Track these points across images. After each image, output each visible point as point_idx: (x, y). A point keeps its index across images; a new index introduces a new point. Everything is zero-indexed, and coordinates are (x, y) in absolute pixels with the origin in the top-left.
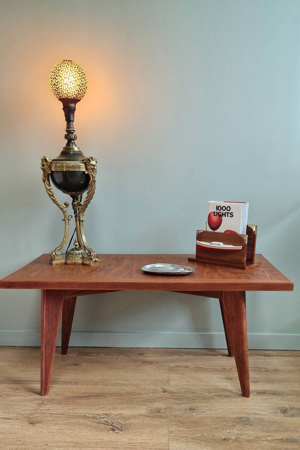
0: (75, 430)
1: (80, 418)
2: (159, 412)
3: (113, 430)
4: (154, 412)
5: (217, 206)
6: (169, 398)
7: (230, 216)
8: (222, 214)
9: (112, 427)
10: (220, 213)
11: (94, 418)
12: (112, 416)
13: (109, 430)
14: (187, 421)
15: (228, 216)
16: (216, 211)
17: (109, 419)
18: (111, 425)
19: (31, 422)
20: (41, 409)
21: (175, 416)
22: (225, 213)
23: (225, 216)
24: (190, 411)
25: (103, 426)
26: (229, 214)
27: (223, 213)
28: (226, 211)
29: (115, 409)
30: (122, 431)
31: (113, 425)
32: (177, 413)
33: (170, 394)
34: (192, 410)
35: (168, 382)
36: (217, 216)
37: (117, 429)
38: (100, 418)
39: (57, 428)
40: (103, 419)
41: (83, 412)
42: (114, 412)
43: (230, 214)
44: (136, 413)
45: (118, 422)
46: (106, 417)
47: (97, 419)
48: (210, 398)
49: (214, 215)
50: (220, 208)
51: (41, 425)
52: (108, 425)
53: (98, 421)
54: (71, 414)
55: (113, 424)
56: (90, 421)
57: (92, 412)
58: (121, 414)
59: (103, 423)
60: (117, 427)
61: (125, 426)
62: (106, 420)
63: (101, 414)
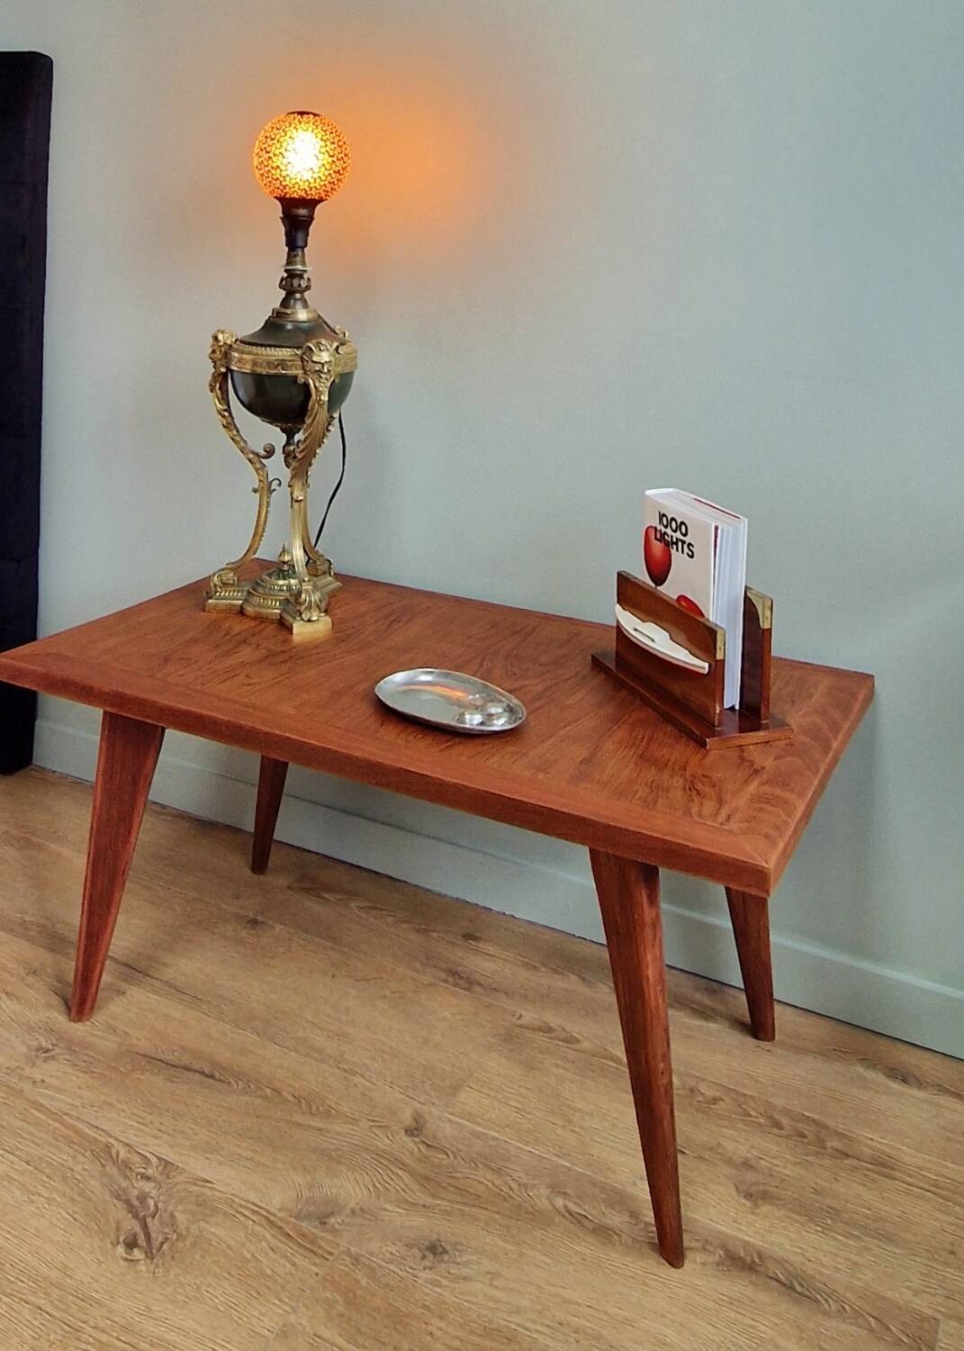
0: (34, 1198)
1: (88, 1153)
3: (131, 1244)
4: (309, 1217)
6: (404, 1166)
9: (139, 1231)
12: (179, 1179)
13: (121, 1239)
14: (377, 1301)
17: (159, 1189)
18: (142, 1219)
20: (28, 1072)
21: (356, 1260)
24: (424, 1257)
25: (118, 1212)
29: (210, 1149)
30: (153, 1258)
31: (149, 1220)
32: (374, 1246)
33: (423, 1148)
34: (435, 1254)
35: (456, 1088)
37: (144, 1245)
38: (138, 1174)
40: (142, 1184)
41: (117, 1130)
42: (197, 1165)
44: (252, 1196)
45: (172, 1216)
46: (160, 1178)
47: (125, 1176)
48: (536, 1218)
52: (136, 1216)
53: (124, 1184)
54: (80, 1125)
55: (153, 1218)
56: (106, 1175)
57: (140, 1140)
58: (208, 1182)
59: (128, 1202)
60: (153, 1235)
61: (177, 1240)
62: (147, 1190)
63: (154, 1160)
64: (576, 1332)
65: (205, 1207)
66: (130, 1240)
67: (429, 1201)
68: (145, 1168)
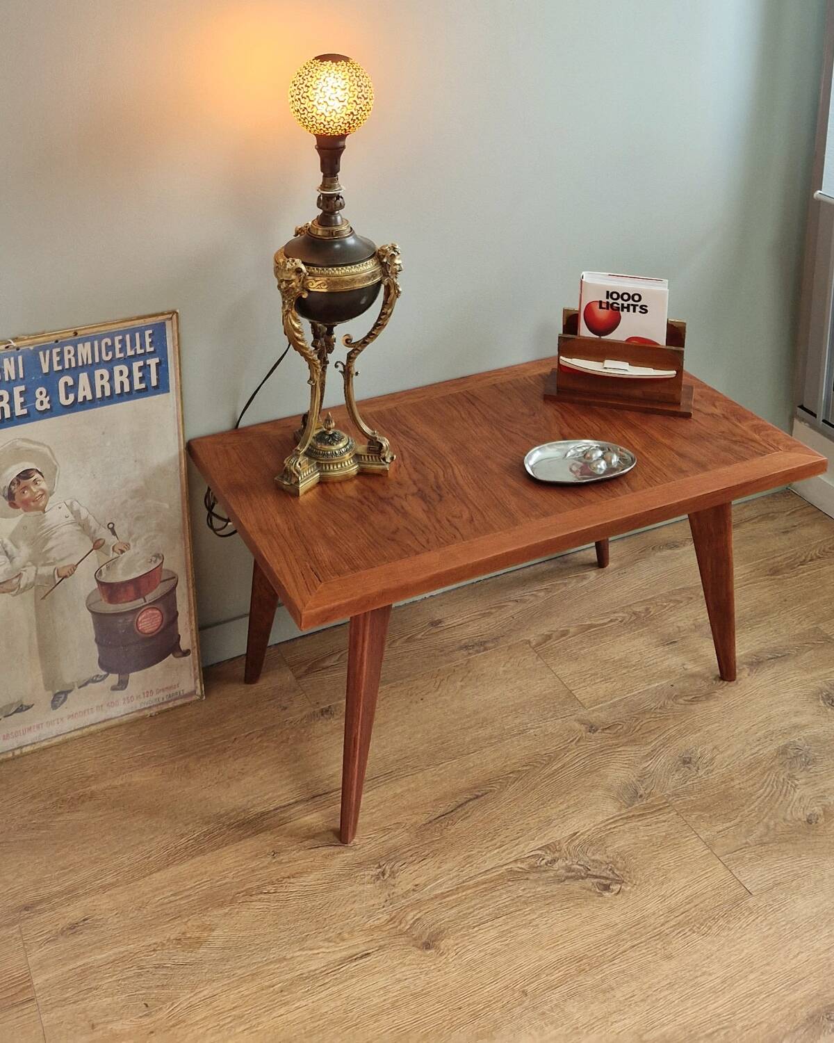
0: (534, 923)
1: (510, 883)
2: (636, 795)
3: (607, 888)
4: (631, 801)
5: (608, 292)
6: (616, 745)
7: (640, 312)
8: (620, 306)
9: (596, 880)
10: (615, 305)
11: (534, 868)
12: (564, 846)
13: (599, 892)
14: (709, 799)
15: (634, 311)
16: (605, 300)
17: (567, 859)
18: (588, 876)
19: (420, 942)
20: (398, 891)
21: (676, 795)
22: (628, 305)
23: (628, 311)
25: (575, 886)
26: (638, 309)
27: (623, 305)
28: (631, 302)
29: (549, 821)
30: (623, 882)
31: (589, 872)
32: (670, 783)
33: (607, 731)
36: (608, 309)
37: (608, 882)
38: (546, 864)
39: (493, 933)
40: (556, 866)
41: (497, 862)
42: (559, 833)
43: (641, 307)
44: (600, 818)
45: (593, 861)
46: (557, 855)
47: (544, 871)
49: (601, 307)
50: (615, 296)
51: (451, 942)
52: (582, 878)
55: (590, 870)
56: (536, 881)
57: (514, 853)
58: (577, 833)
59: (567, 878)
60: (604, 875)
61: (615, 865)
62: (564, 864)
63: (539, 852)
64: (766, 738)
65: (597, 842)
66: (602, 887)
67: (649, 748)
68: (543, 859)
